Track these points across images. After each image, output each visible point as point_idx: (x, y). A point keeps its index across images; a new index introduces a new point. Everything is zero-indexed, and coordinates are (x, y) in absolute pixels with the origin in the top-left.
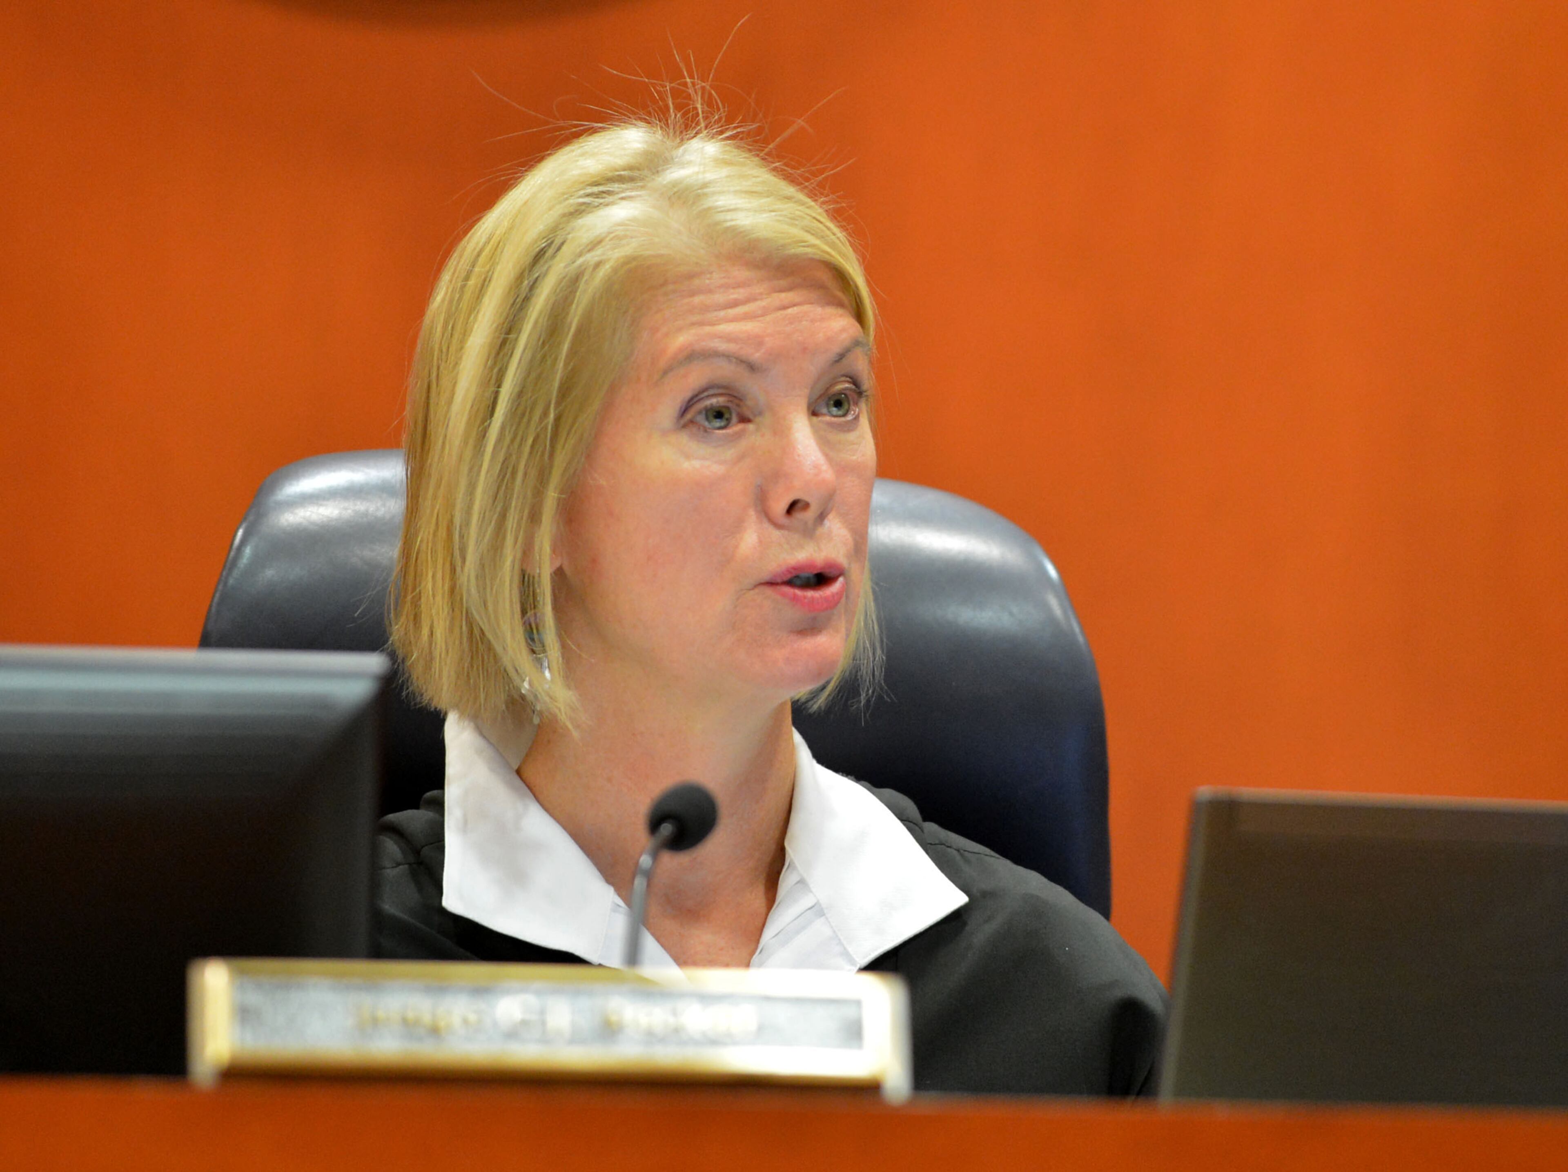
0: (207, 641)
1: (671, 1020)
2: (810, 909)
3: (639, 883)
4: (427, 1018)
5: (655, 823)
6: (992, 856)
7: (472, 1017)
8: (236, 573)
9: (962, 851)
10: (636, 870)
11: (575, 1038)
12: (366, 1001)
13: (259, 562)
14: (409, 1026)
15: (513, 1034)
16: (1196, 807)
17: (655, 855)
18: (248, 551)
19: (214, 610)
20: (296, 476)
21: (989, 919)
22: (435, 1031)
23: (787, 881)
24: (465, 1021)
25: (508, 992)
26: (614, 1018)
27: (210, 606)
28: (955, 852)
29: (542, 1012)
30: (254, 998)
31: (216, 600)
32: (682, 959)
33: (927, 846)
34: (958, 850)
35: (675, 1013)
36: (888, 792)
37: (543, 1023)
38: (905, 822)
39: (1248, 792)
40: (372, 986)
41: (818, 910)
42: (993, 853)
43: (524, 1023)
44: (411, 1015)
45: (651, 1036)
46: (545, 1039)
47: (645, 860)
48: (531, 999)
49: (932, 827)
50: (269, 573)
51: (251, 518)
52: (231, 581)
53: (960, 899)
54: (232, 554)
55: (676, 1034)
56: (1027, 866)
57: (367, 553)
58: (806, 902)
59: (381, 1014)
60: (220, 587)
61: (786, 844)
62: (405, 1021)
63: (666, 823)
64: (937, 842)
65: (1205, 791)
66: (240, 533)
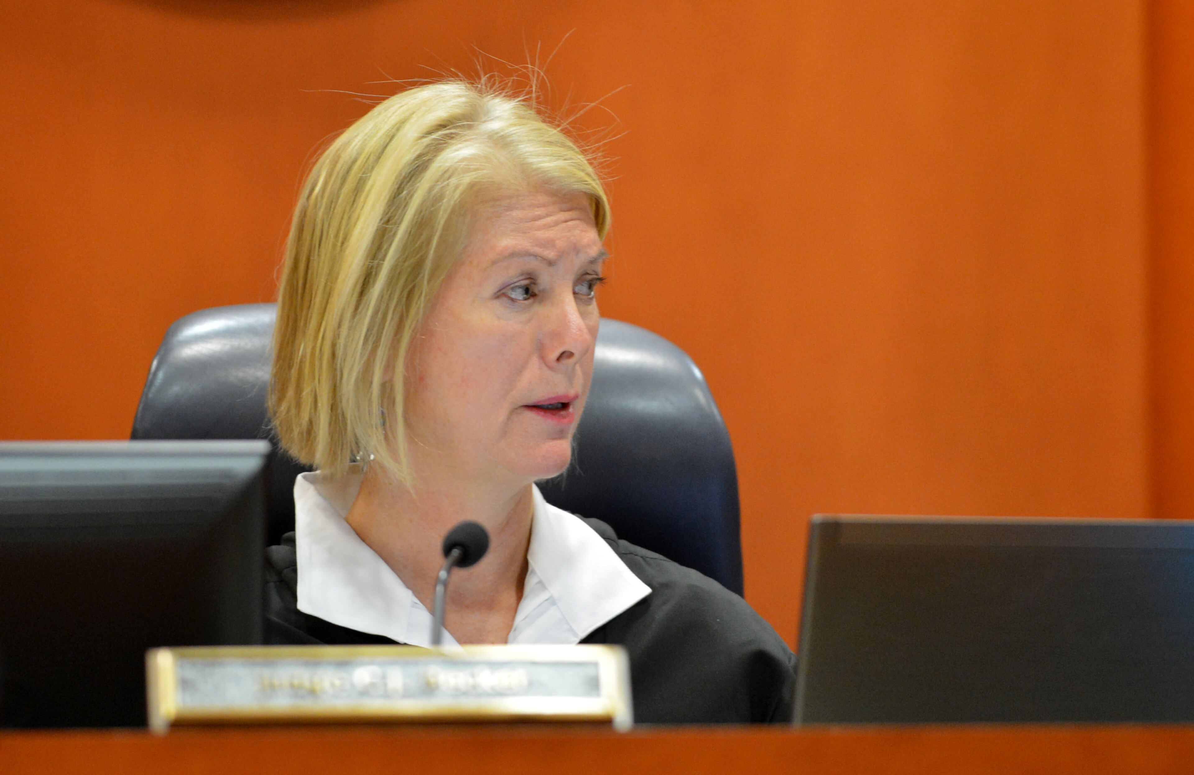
0: (135, 436)
1: (471, 681)
2: (547, 600)
3: (440, 589)
4: (307, 684)
5: (447, 550)
6: (665, 560)
7: (337, 682)
8: (153, 389)
9: (644, 557)
10: (437, 580)
11: (407, 694)
12: (266, 673)
13: (169, 381)
14: (295, 690)
15: (365, 692)
16: (812, 527)
17: (449, 571)
18: (161, 375)
19: (139, 415)
20: (191, 323)
21: (664, 603)
22: (312, 692)
23: (531, 582)
24: (332, 685)
25: (362, 664)
26: (432, 680)
27: (137, 412)
28: (641, 559)
29: (384, 677)
30: (190, 673)
31: (140, 408)
32: (464, 640)
33: (623, 555)
34: (642, 557)
35: (473, 676)
36: (594, 520)
37: (385, 685)
38: (606, 539)
39: (847, 517)
40: (269, 663)
41: (552, 602)
42: (665, 558)
43: (373, 685)
44: (296, 682)
45: (458, 692)
46: (387, 695)
47: (443, 574)
48: (374, 669)
49: (624, 543)
50: (175, 389)
51: (162, 352)
52: (150, 395)
53: (645, 591)
54: (150, 377)
55: (474, 691)
56: (688, 566)
57: (241, 375)
58: (544, 596)
59: (276, 682)
60: (144, 399)
61: (529, 558)
62: (292, 686)
63: (456, 548)
64: (628, 552)
65: (818, 517)
66: (155, 363)
